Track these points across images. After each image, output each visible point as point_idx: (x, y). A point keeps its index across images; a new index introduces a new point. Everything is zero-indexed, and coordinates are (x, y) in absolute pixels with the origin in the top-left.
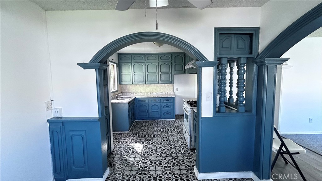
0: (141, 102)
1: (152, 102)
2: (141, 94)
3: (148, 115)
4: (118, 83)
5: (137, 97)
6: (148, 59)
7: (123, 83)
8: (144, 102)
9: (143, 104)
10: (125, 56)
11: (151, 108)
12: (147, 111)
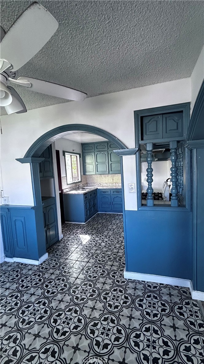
0: (103, 193)
1: (114, 194)
2: (106, 185)
3: (110, 207)
4: (82, 174)
5: (98, 188)
6: (111, 147)
7: (87, 174)
8: (106, 194)
9: (106, 195)
10: (88, 145)
11: (114, 201)
12: (109, 203)
